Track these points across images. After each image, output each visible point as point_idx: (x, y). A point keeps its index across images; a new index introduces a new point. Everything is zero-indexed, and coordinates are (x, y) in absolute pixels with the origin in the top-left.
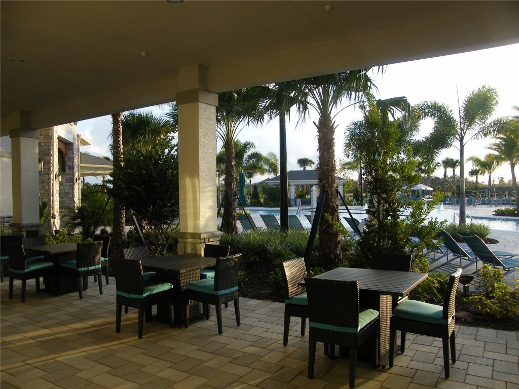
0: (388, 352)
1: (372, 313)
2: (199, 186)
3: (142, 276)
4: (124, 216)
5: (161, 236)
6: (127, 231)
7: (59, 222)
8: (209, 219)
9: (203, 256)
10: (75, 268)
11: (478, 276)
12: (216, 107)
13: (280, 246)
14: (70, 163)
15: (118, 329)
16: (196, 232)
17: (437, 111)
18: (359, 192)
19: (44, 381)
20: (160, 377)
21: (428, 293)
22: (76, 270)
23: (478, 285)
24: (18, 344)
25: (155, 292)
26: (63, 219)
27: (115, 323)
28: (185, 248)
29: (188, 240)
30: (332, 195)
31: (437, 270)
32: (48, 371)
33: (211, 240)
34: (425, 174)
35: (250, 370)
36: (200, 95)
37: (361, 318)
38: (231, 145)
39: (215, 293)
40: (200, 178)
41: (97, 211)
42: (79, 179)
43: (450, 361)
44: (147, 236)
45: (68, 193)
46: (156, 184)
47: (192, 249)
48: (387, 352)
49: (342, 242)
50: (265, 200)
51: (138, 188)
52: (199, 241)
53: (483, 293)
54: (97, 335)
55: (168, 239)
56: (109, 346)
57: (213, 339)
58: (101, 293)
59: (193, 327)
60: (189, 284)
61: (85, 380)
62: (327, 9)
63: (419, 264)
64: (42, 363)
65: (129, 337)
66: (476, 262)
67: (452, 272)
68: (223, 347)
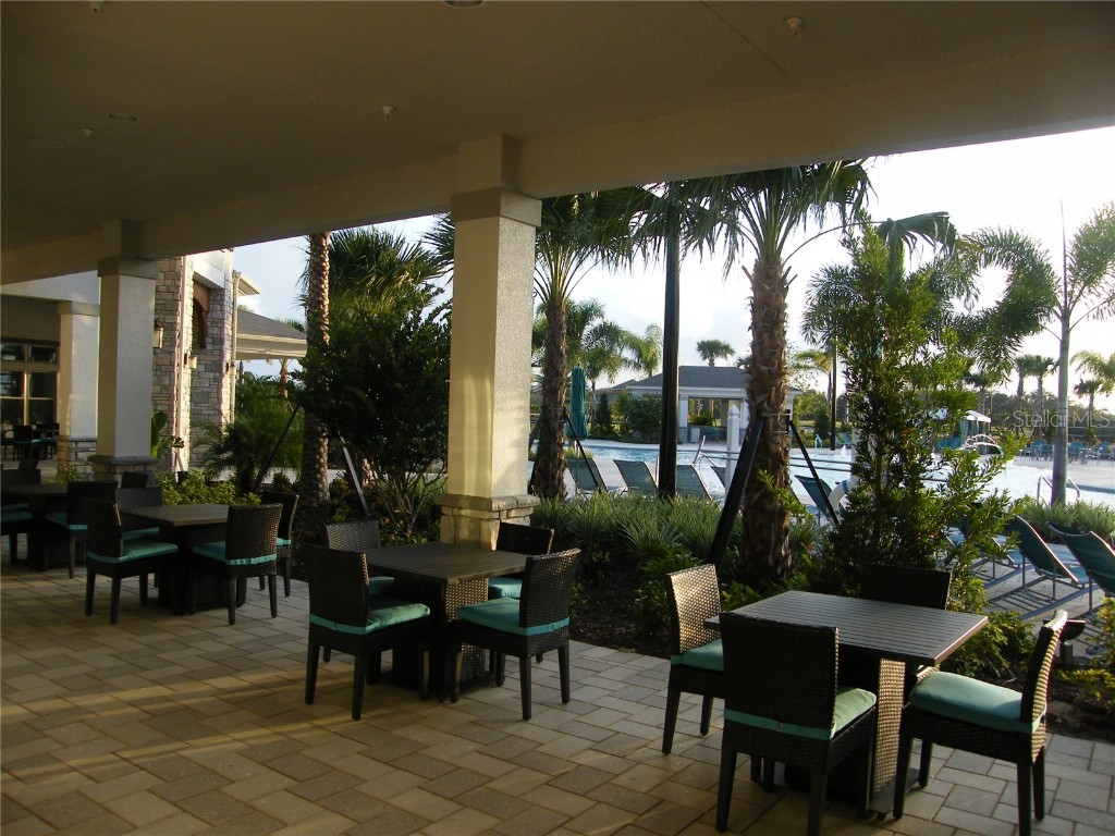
0: (893, 784)
1: (862, 696)
2: (493, 398)
3: (366, 587)
4: (324, 450)
5: (402, 497)
6: (330, 480)
7: (188, 455)
8: (510, 469)
9: (494, 548)
10: (222, 558)
11: (1095, 623)
12: (538, 229)
13: (655, 531)
14: (216, 331)
15: (310, 697)
16: (482, 496)
17: (1013, 250)
18: (827, 418)
19: (157, 799)
20: (396, 807)
21: (980, 657)
22: (223, 563)
23: (1094, 643)
24: (104, 714)
25: (392, 621)
26: (195, 450)
27: (304, 683)
28: (457, 527)
29: (463, 512)
30: (776, 427)
31: (999, 603)
32: (165, 776)
33: (513, 513)
34: (976, 386)
35: (590, 803)
36: (503, 201)
37: (839, 708)
38: (559, 307)
39: (520, 631)
40: (496, 380)
41: (270, 435)
42: (233, 365)
43: (1033, 815)
44: (372, 494)
45: (208, 395)
46: (399, 385)
47: (471, 532)
48: (888, 783)
49: (791, 530)
50: (624, 429)
51: (359, 393)
52: (487, 515)
53: (1104, 661)
54: (263, 706)
55: (416, 504)
56: (290, 732)
57: (511, 729)
58: (274, 613)
59: (468, 702)
60: (464, 609)
61: (241, 802)
62: (792, 25)
63: (961, 589)
64: (153, 759)
65: (331, 715)
66: (1090, 590)
67: (1034, 609)
68: (533, 750)
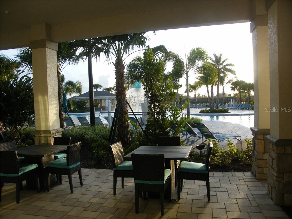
1: (168, 171)
2: (48, 101)
3: (18, 161)
5: (17, 133)
8: (55, 121)
9: (53, 144)
12: (57, 52)
13: (93, 135)
16: (47, 130)
25: (27, 171)
28: (40, 140)
29: (42, 135)
30: (124, 104)
33: (57, 134)
35: (99, 213)
36: (47, 43)
38: (59, 76)
39: (67, 167)
40: (48, 96)
46: (13, 100)
47: (45, 141)
49: (130, 131)
50: (75, 109)
52: (49, 135)
55: (21, 135)
57: (69, 196)
59: (53, 191)
60: (49, 163)
66: (202, 137)
67: (190, 144)
68: (77, 201)
